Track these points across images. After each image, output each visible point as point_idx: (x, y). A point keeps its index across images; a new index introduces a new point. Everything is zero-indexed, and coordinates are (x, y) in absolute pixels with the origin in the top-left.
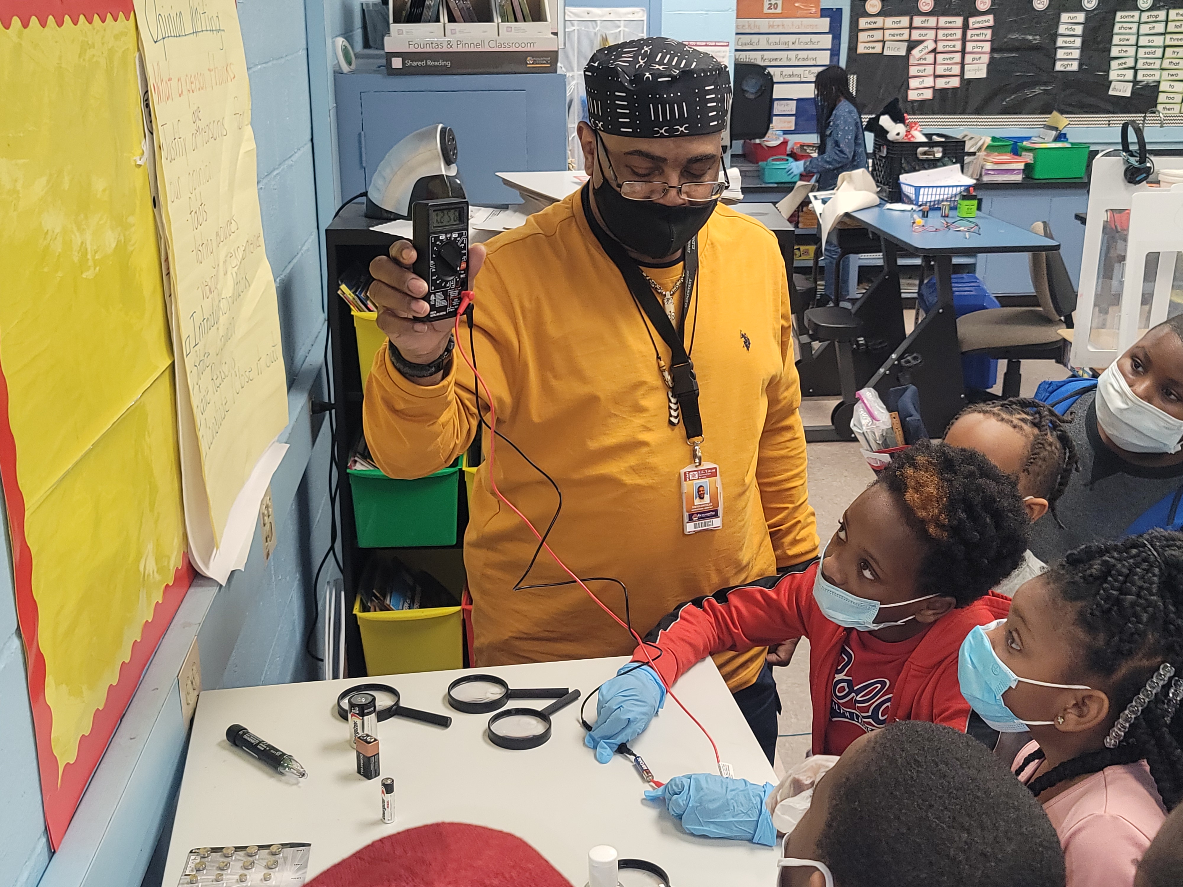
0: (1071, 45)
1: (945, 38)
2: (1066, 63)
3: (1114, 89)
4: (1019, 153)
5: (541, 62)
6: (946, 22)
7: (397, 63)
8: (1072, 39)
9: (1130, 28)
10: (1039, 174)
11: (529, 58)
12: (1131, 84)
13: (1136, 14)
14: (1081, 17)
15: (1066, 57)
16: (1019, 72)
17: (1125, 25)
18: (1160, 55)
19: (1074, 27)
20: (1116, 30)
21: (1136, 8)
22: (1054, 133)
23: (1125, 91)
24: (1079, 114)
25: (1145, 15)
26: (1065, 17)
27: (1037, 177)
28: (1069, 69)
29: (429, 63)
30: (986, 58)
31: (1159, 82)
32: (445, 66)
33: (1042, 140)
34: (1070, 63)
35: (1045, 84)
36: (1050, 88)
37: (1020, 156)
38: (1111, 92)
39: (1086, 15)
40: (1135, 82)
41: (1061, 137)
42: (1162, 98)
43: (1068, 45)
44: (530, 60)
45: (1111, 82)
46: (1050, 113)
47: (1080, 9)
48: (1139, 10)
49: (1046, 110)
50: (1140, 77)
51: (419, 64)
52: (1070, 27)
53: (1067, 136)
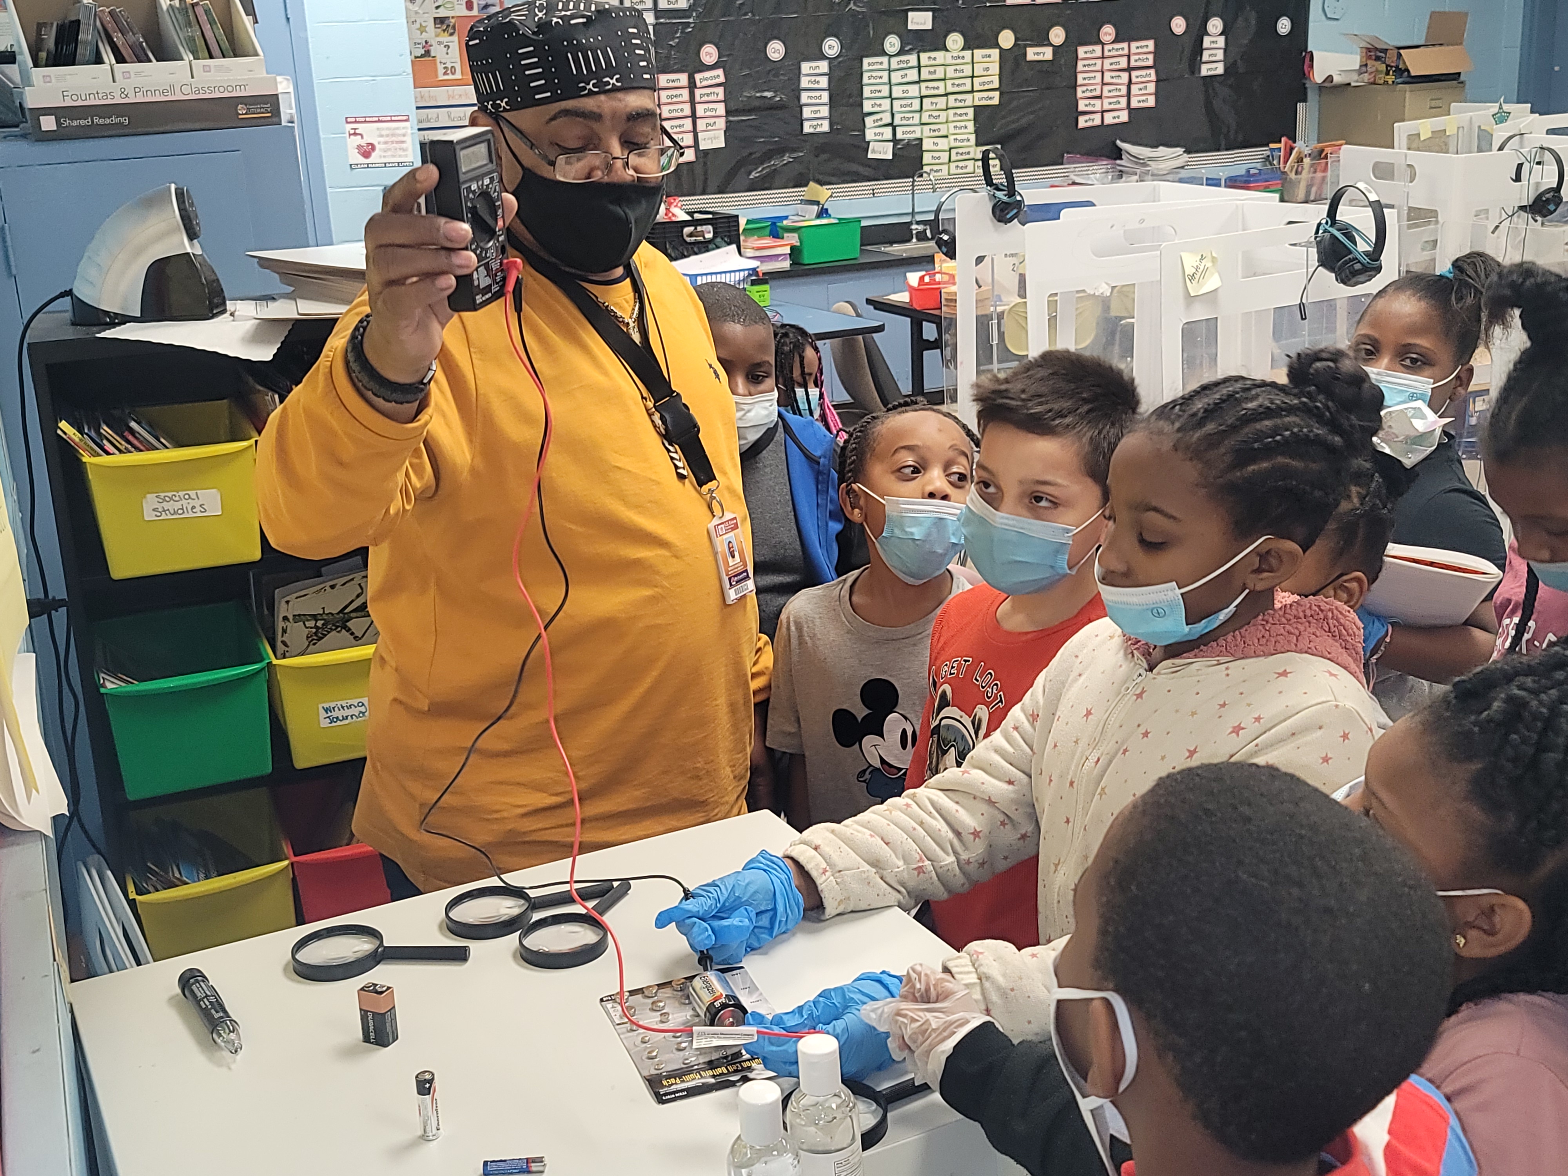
0: (818, 101)
1: (670, 100)
2: (815, 123)
3: (873, 151)
4: (781, 236)
5: (258, 110)
6: (668, 81)
7: (48, 123)
8: (817, 94)
9: (881, 77)
10: (807, 258)
11: (240, 106)
12: (891, 144)
13: (885, 59)
14: (824, 66)
15: (813, 116)
16: (762, 137)
17: (874, 74)
18: (918, 108)
19: (818, 78)
20: (865, 80)
21: (884, 53)
22: (816, 207)
23: (886, 153)
24: (839, 184)
25: (894, 60)
26: (805, 67)
27: (806, 261)
28: (819, 130)
29: (96, 120)
30: (721, 123)
31: (921, 140)
32: (120, 123)
33: (802, 218)
34: (820, 122)
35: (794, 150)
36: (801, 154)
37: (783, 238)
38: (870, 156)
39: (830, 64)
40: (895, 141)
41: (823, 213)
42: (927, 158)
43: (813, 101)
44: (241, 110)
45: (868, 143)
46: (806, 185)
47: (823, 57)
48: (887, 54)
49: (800, 182)
50: (899, 136)
51: (83, 122)
52: (813, 78)
53: (829, 212)
